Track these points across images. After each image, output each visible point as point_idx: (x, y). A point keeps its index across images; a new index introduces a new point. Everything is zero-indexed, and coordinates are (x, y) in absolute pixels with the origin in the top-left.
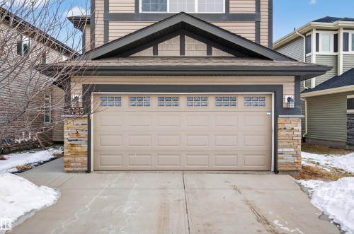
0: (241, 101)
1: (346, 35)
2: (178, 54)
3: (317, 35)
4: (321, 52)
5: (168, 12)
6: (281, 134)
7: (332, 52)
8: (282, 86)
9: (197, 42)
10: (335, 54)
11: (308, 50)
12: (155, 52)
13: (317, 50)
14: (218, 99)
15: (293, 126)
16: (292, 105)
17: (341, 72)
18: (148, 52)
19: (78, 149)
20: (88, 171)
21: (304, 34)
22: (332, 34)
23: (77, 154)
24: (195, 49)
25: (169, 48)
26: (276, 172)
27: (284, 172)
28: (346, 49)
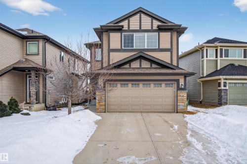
0: (163, 85)
1: (221, 50)
2: (139, 67)
3: (207, 50)
4: (209, 58)
5: (134, 48)
6: (179, 98)
7: (214, 58)
8: (179, 80)
9: (146, 62)
10: (216, 59)
11: (203, 57)
12: (130, 66)
13: (207, 57)
14: (155, 84)
15: (183, 95)
16: (183, 87)
17: (219, 68)
18: (127, 66)
19: (102, 104)
20: (105, 112)
21: (201, 49)
22: (215, 49)
23: (101, 105)
24: (145, 64)
25: (135, 64)
26: (177, 112)
27: (180, 112)
28: (221, 56)
